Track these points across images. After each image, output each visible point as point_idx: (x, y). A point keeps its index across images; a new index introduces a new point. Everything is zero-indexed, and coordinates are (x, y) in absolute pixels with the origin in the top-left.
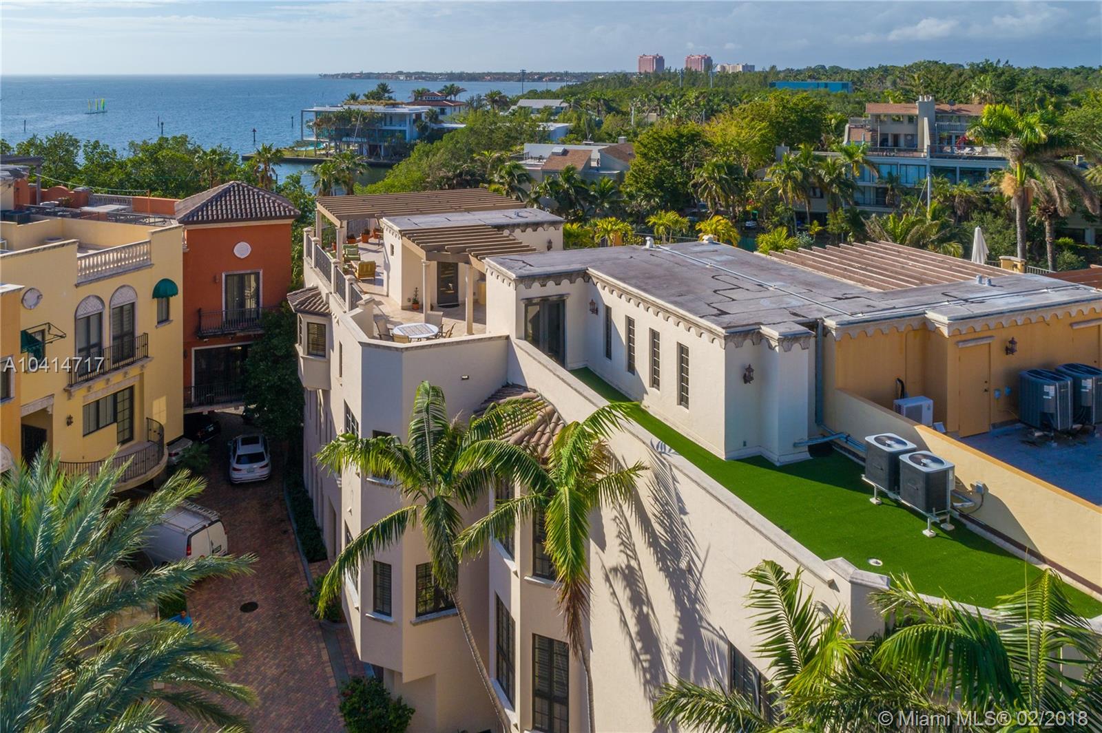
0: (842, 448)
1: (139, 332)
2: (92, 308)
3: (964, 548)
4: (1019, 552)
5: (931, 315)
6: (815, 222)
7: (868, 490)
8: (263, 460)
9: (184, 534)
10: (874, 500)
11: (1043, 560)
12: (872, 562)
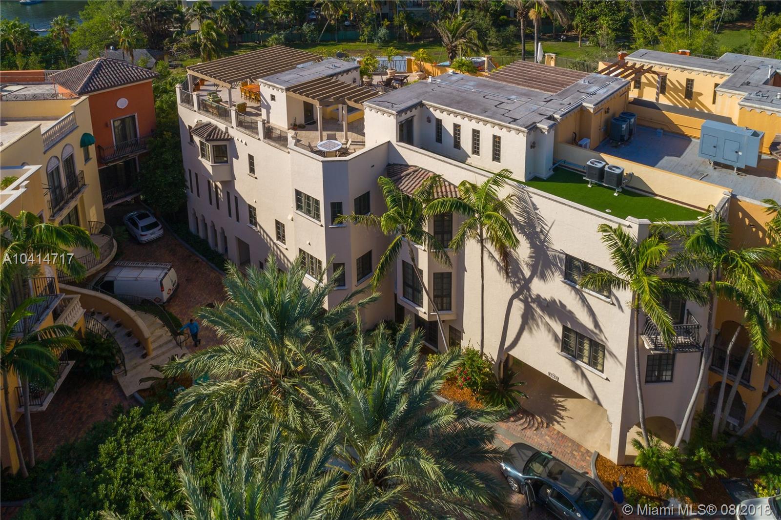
0: (563, 166)
1: (78, 172)
2: (53, 164)
3: (631, 197)
4: (647, 194)
5: (585, 104)
6: (386, 19)
7: (587, 182)
8: (158, 225)
9: (157, 280)
10: (589, 186)
11: (657, 195)
12: (607, 211)
